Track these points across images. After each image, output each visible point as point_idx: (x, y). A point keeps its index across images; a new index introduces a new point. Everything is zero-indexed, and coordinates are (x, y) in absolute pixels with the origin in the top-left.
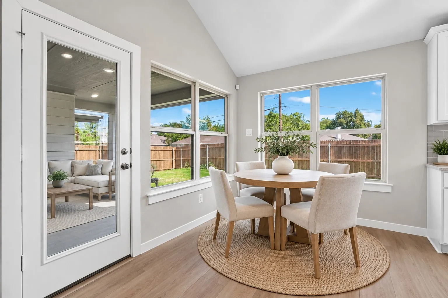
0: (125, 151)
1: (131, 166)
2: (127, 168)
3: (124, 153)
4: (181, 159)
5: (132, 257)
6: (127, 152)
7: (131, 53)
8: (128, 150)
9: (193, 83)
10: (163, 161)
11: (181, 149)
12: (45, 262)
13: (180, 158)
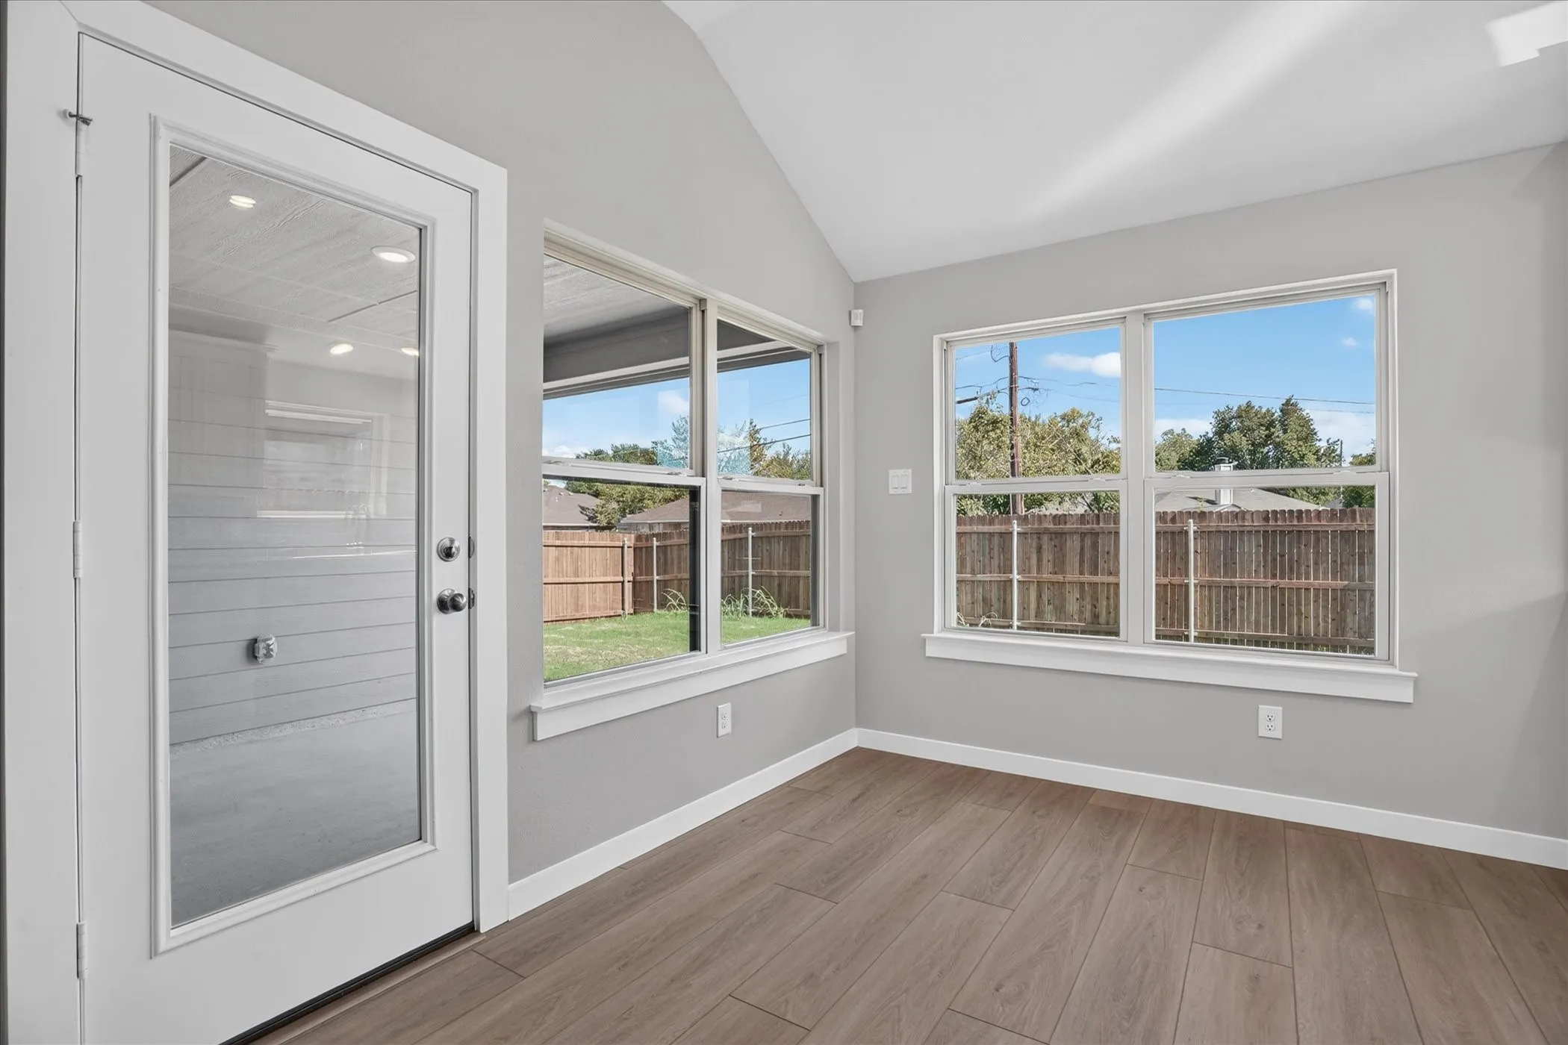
0: (451, 548)
1: (472, 602)
2: (456, 607)
3: (447, 554)
4: (656, 578)
5: (478, 931)
6: (458, 549)
7: (474, 192)
8: (460, 544)
9: (698, 303)
10: (587, 585)
11: (655, 543)
12: (163, 944)
13: (652, 574)
